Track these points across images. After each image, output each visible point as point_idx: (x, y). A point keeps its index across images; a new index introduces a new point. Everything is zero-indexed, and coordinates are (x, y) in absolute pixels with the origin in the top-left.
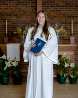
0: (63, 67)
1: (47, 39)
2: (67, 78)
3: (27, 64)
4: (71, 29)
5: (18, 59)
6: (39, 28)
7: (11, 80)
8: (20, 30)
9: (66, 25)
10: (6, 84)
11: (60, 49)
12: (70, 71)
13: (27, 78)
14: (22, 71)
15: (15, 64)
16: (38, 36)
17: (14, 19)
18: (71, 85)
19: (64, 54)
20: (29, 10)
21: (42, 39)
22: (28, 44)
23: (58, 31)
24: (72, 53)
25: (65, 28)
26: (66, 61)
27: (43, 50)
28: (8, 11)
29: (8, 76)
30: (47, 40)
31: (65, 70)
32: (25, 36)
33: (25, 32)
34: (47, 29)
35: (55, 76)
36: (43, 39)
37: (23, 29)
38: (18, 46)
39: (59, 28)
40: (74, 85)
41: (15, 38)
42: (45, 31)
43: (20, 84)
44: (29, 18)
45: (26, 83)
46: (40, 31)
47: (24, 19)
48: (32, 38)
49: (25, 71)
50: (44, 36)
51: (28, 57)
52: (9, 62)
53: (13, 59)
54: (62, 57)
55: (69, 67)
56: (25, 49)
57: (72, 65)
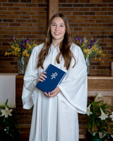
0: (98, 119)
3: (30, 112)
5: (12, 103)
6: (52, 46)
8: (17, 49)
9: (104, 39)
11: (91, 85)
12: (111, 127)
15: (6, 113)
16: (50, 60)
17: (6, 27)
19: (100, 95)
20: (34, 11)
21: (58, 66)
23: (89, 51)
26: (104, 107)
30: (68, 68)
31: (102, 125)
33: (25, 52)
34: (69, 48)
36: (61, 66)
37: (23, 47)
38: (11, 78)
39: (90, 46)
47: (24, 27)
48: (40, 64)
49: (25, 125)
51: (31, 100)
54: (96, 100)
55: (109, 120)
56: (26, 85)
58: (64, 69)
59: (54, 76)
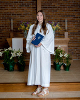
0: (59, 57)
1: (45, 34)
2: (62, 66)
3: (29, 54)
4: (65, 26)
5: (22, 50)
7: (16, 67)
8: (23, 27)
9: (61, 22)
10: (12, 71)
11: (56, 42)
12: (65, 60)
13: (29, 66)
14: (25, 60)
15: (19, 55)
17: (19, 18)
18: (65, 72)
19: (60, 46)
20: (31, 10)
22: (30, 38)
23: (55, 27)
24: (66, 46)
25: (61, 25)
26: (61, 52)
27: (42, 42)
28: (14, 11)
29: (13, 64)
31: (60, 59)
32: (28, 31)
33: (27, 28)
34: (45, 26)
35: (52, 64)
36: (42, 34)
37: (26, 26)
38: (21, 39)
39: (55, 25)
40: (67, 72)
41: (19, 34)
42: (44, 27)
43: (23, 71)
44: (31, 17)
45: (28, 70)
46: (39, 27)
47: (26, 17)
49: (28, 60)
50: (43, 32)
51: (30, 49)
52: (14, 53)
53: (18, 50)
54: (58, 49)
55: (63, 57)
57: (66, 55)
58: (43, 35)
59: (39, 38)
